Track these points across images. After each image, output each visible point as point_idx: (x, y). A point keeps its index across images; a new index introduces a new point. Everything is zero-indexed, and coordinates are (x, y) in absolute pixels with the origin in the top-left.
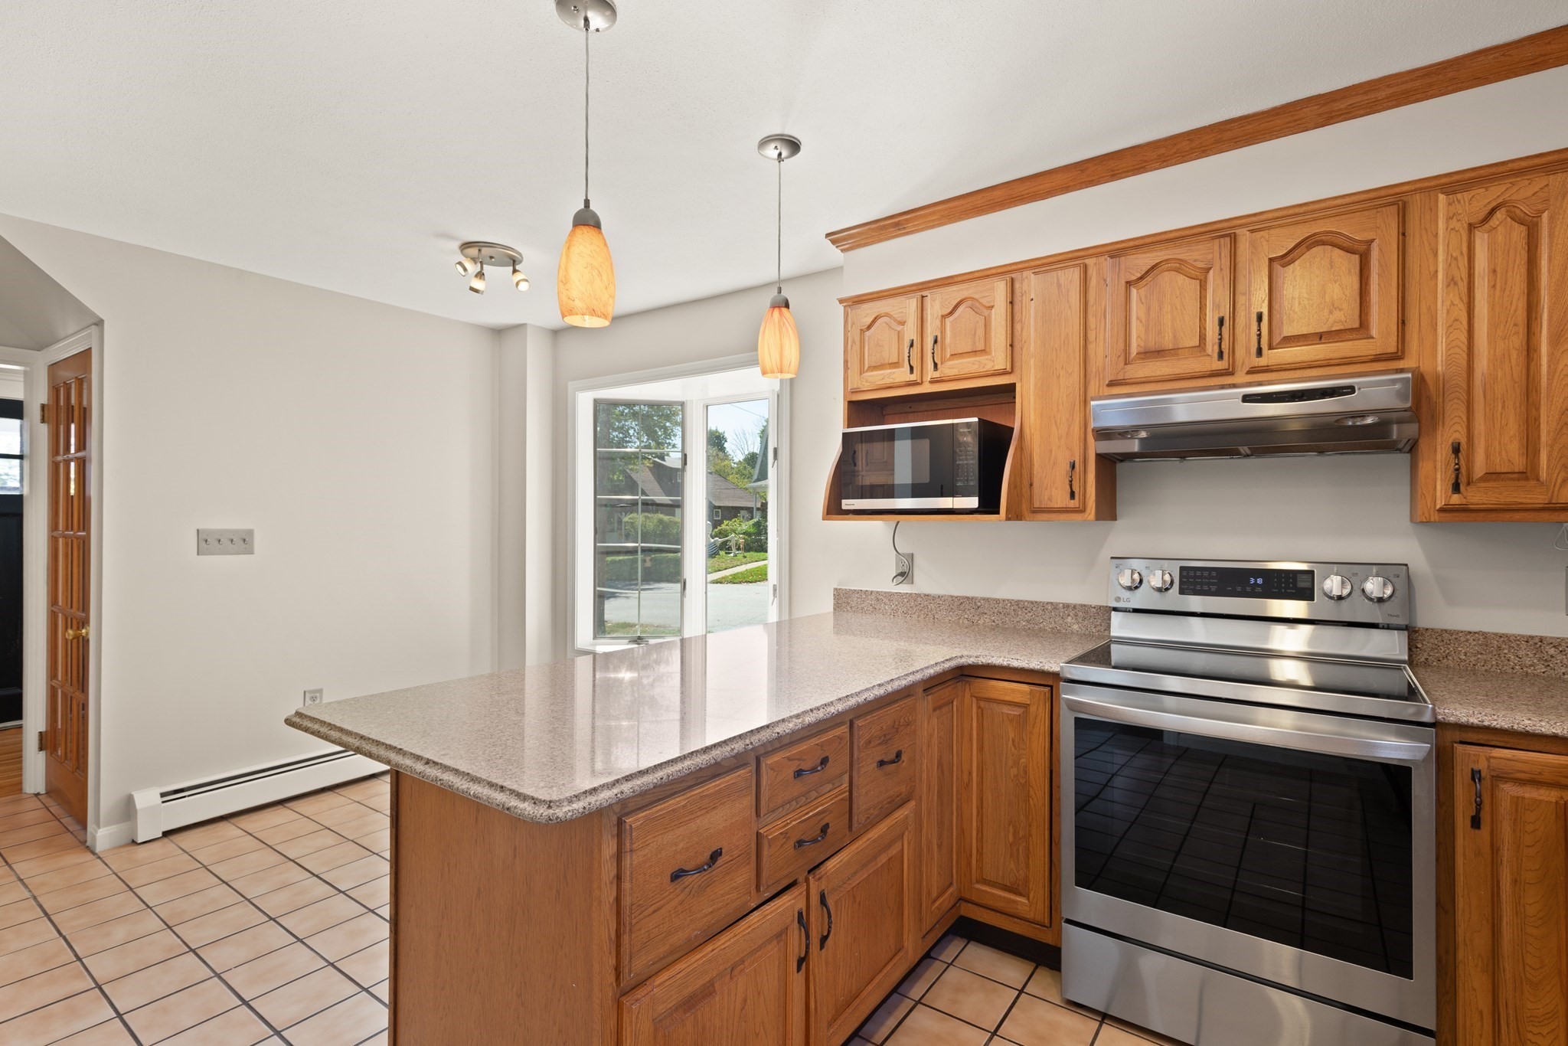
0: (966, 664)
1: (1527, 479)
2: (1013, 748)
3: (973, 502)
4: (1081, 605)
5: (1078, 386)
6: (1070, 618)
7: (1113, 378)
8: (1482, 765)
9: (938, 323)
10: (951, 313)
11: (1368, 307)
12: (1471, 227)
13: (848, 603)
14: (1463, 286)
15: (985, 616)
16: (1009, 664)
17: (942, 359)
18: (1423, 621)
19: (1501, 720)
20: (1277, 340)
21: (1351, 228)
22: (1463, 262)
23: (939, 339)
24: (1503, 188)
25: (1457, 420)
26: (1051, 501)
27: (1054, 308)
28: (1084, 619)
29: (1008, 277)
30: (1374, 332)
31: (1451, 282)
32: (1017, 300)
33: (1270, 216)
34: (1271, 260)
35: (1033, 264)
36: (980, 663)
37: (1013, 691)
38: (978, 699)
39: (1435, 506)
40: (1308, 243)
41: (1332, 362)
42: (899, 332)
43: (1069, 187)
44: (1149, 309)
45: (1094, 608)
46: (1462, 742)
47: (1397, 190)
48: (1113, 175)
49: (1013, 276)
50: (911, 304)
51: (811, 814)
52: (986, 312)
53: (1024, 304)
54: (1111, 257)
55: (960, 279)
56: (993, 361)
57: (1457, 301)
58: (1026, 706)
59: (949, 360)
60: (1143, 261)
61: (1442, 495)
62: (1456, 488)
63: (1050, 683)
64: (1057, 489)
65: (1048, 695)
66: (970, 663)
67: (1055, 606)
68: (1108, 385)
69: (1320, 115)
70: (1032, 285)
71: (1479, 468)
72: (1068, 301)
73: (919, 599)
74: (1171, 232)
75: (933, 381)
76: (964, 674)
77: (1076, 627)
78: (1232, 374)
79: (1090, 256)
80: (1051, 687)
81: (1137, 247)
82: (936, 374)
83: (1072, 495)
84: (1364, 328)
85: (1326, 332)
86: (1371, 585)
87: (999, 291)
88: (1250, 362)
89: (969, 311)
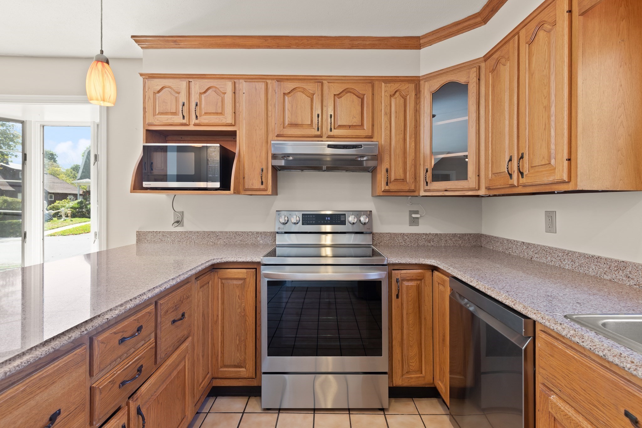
0: (216, 263)
1: (404, 182)
2: (238, 299)
3: (217, 185)
4: (264, 232)
5: (264, 135)
6: (259, 238)
7: (279, 133)
8: (399, 277)
9: (198, 96)
10: (205, 92)
11: (364, 118)
12: (391, 96)
13: (145, 239)
14: (389, 115)
15: (221, 240)
16: (237, 261)
17: (200, 114)
18: (375, 231)
19: (403, 261)
20: (336, 126)
21: (359, 88)
22: (389, 107)
23: (198, 104)
24: (398, 85)
25: (387, 161)
26: (253, 186)
27: (254, 99)
28: (265, 238)
29: (233, 81)
30: (365, 128)
31: (386, 114)
32: (237, 92)
33: (334, 78)
34: (335, 95)
35: (244, 77)
36: (223, 262)
37: (238, 273)
38: (222, 279)
39: (381, 190)
40: (346, 91)
41: (354, 137)
42: (176, 97)
43: (260, 46)
44: (292, 106)
45: (269, 233)
46: (393, 270)
47: (371, 78)
48: (278, 46)
49: (235, 80)
50: (183, 84)
51: (130, 363)
52: (222, 95)
53: (240, 95)
54: (278, 81)
55: (209, 76)
56: (226, 119)
57: (387, 121)
58: (244, 279)
59: (204, 115)
60: (290, 86)
61: (384, 187)
62: (387, 184)
63: (256, 267)
64: (255, 180)
65: (255, 273)
66: (218, 262)
67: (252, 233)
68: (276, 136)
69: (350, 44)
70: (243, 86)
71: (393, 179)
72: (260, 97)
73: (187, 234)
74: (300, 76)
75: (195, 125)
76: (215, 268)
77: (261, 242)
78: (322, 137)
79: (269, 79)
80: (256, 269)
81: (287, 79)
82: (197, 121)
83: (262, 183)
84: (362, 126)
85: (350, 126)
86: (362, 219)
87: (229, 86)
88: (327, 133)
89: (214, 93)
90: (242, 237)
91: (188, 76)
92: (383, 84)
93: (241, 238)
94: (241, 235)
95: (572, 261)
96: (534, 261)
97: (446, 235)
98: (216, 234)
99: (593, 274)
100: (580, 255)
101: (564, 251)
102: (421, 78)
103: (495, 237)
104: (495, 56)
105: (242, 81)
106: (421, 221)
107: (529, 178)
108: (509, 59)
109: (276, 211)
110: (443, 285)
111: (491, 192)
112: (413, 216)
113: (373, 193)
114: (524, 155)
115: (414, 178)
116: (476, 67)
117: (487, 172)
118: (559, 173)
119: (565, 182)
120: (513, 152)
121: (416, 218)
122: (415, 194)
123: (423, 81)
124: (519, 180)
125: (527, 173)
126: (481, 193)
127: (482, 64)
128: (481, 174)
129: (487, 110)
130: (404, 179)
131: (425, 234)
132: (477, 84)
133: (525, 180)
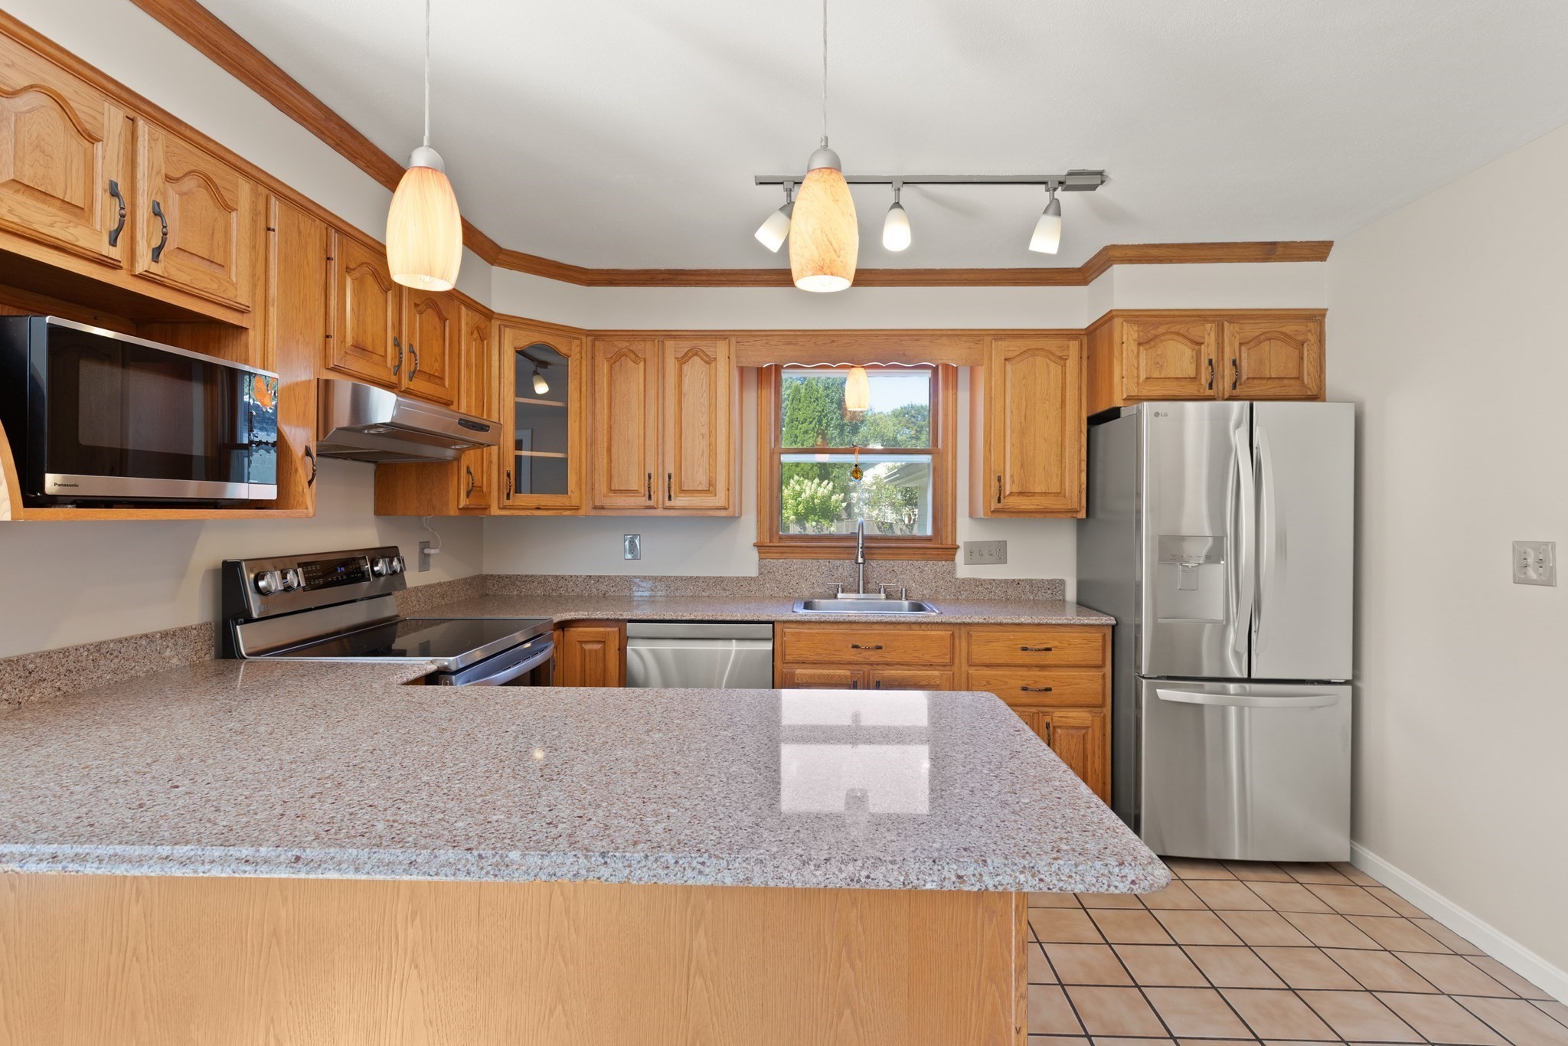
1: (482, 491)
6: (168, 650)
7: (338, 363)
9: (158, 180)
10: (180, 181)
11: (445, 365)
12: (470, 332)
14: (469, 368)
15: (43, 685)
22: (469, 354)
24: (478, 318)
25: (468, 452)
27: (295, 257)
28: (184, 646)
29: (250, 181)
30: (447, 384)
31: (467, 365)
34: (415, 305)
35: (273, 184)
39: (459, 504)
40: (427, 302)
41: (434, 398)
42: (86, 153)
45: (195, 629)
50: (109, 117)
52: (226, 212)
54: (336, 231)
55: (188, 133)
56: (236, 289)
57: (468, 378)
59: (175, 253)
61: (463, 502)
62: (468, 495)
67: (150, 638)
70: (272, 210)
75: (142, 277)
77: (175, 661)
79: (318, 216)
81: (351, 236)
82: (156, 269)
84: (442, 379)
85: (430, 375)
86: (395, 563)
87: (244, 193)
88: (405, 383)
89: (203, 197)
90: (117, 657)
91: (124, 95)
92: (463, 308)
93: (116, 660)
94: (115, 653)
95: (667, 586)
96: (610, 596)
97: (458, 581)
98: (24, 666)
99: (691, 594)
100: (676, 578)
101: (655, 578)
102: (495, 316)
103: (526, 576)
104: (616, 343)
105: (263, 191)
106: (432, 560)
107: (680, 501)
108: (645, 360)
109: (225, 563)
110: (599, 642)
111: (603, 513)
112: (426, 551)
113: (383, 507)
114: (673, 476)
115: (489, 485)
116: (578, 339)
117: (597, 486)
118: (719, 500)
119: (725, 509)
120: (650, 469)
121: (428, 555)
122: (487, 512)
123: (498, 322)
124: (663, 503)
125: (676, 496)
126: (581, 512)
127: (584, 339)
128: (583, 487)
129: (598, 405)
130: (481, 487)
131: (440, 584)
132: (581, 363)
133: (674, 503)
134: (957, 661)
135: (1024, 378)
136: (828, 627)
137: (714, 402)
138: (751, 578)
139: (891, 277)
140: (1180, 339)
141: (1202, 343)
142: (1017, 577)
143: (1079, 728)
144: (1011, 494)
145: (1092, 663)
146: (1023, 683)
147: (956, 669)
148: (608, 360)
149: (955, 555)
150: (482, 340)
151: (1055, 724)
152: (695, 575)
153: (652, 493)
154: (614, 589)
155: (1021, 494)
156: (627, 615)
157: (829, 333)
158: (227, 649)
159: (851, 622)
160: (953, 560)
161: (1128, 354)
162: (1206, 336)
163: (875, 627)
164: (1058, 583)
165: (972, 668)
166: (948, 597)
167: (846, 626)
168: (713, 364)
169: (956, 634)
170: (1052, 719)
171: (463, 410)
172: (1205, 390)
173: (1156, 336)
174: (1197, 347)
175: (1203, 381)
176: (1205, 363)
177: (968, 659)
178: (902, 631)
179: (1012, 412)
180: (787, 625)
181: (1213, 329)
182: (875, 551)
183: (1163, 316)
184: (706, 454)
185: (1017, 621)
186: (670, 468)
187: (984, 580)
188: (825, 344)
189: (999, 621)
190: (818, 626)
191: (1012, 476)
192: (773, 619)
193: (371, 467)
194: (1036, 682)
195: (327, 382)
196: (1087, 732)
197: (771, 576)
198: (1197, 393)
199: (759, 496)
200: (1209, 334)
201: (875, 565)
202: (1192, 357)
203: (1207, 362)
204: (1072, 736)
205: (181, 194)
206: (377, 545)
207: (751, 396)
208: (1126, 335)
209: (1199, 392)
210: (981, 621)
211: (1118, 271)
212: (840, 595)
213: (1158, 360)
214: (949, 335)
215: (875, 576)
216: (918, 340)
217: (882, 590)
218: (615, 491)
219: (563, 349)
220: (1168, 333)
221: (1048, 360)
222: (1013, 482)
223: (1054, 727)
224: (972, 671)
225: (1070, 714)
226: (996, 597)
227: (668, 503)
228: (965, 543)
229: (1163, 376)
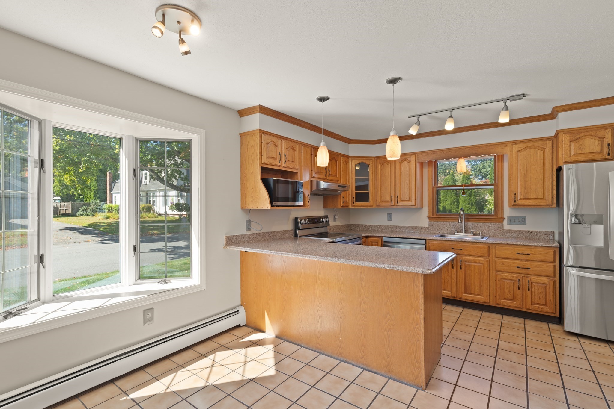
3: (302, 203)
4: (289, 230)
5: (309, 176)
6: (287, 234)
7: (314, 176)
9: (286, 150)
10: (288, 148)
11: (337, 172)
12: (343, 163)
13: (232, 241)
15: (271, 237)
20: (330, 175)
23: (286, 155)
24: (345, 158)
27: (305, 155)
28: (289, 233)
31: (342, 171)
35: (302, 143)
39: (341, 205)
40: (332, 158)
41: (334, 180)
42: (276, 149)
45: (291, 230)
47: (338, 154)
50: (279, 142)
52: (294, 151)
54: (313, 148)
56: (296, 166)
57: (343, 174)
59: (287, 162)
61: (342, 205)
67: (284, 231)
68: (312, 177)
70: (302, 148)
75: (284, 167)
77: (288, 236)
81: (316, 148)
82: (285, 165)
83: (308, 202)
84: (336, 175)
85: (333, 175)
86: (327, 219)
87: (297, 147)
88: (328, 178)
89: (291, 150)
91: (281, 137)
92: (341, 157)
94: (279, 233)
95: (400, 229)
97: (344, 225)
99: (407, 231)
100: (403, 226)
101: (396, 226)
103: (361, 225)
104: (382, 159)
105: (300, 145)
106: (337, 219)
107: (401, 204)
108: (390, 163)
109: (295, 218)
110: (376, 242)
111: (379, 207)
112: (335, 217)
113: (325, 207)
114: (398, 196)
115: (349, 200)
116: (372, 159)
117: (377, 200)
118: (413, 203)
119: (414, 206)
120: (393, 195)
121: (336, 218)
122: (348, 207)
123: (351, 158)
124: (396, 204)
125: (400, 202)
126: (374, 207)
127: (374, 159)
128: (374, 200)
129: (378, 177)
130: (347, 201)
131: (339, 226)
132: (373, 166)
133: (398, 204)
134: (491, 256)
135: (526, 157)
136: (443, 242)
137: (410, 174)
138: (426, 227)
139: (470, 128)
140: (592, 137)
141: (604, 138)
142: (531, 230)
143: (543, 284)
144: (520, 199)
145: (549, 260)
146: (518, 265)
147: (490, 258)
148: (380, 164)
149: (503, 221)
150: (346, 164)
151: (532, 281)
152: (408, 226)
153: (393, 201)
154: (385, 229)
155: (524, 199)
156: (383, 235)
157: (448, 149)
158: (296, 235)
159: (451, 241)
160: (502, 223)
161: (565, 146)
162: (606, 135)
163: (460, 242)
164: (550, 233)
165: (497, 258)
166: (500, 236)
167: (450, 242)
168: (410, 163)
169: (491, 247)
170: (530, 279)
171: (342, 183)
172: (605, 156)
173: (579, 138)
174: (601, 140)
175: (605, 152)
176: (605, 145)
177: (496, 256)
178: (470, 244)
179: (520, 170)
180: (430, 240)
181: (610, 131)
182: (470, 219)
183: (583, 129)
184: (408, 189)
185: (514, 244)
186: (398, 194)
187: (516, 231)
188: (447, 153)
189: (507, 243)
190: (440, 241)
191: (520, 193)
192: (425, 238)
193: (323, 197)
194: (523, 265)
195: (312, 180)
196: (547, 286)
197: (433, 227)
198: (601, 158)
199: (429, 202)
200: (608, 134)
201: (470, 224)
202: (599, 144)
203: (606, 145)
204: (540, 286)
205: (288, 151)
206: (324, 215)
207: (425, 171)
208: (564, 139)
209: (602, 157)
210: (499, 243)
211: (560, 115)
212: (456, 234)
213: (581, 147)
214: (493, 145)
215: (470, 228)
216: (481, 148)
217: (472, 232)
218: (382, 201)
219: (368, 163)
220: (585, 135)
221: (536, 150)
222: (521, 195)
223: (532, 283)
224: (497, 260)
225: (538, 278)
226: (521, 237)
227: (397, 204)
228: (508, 217)
229: (583, 153)
